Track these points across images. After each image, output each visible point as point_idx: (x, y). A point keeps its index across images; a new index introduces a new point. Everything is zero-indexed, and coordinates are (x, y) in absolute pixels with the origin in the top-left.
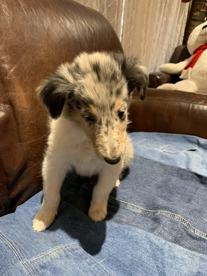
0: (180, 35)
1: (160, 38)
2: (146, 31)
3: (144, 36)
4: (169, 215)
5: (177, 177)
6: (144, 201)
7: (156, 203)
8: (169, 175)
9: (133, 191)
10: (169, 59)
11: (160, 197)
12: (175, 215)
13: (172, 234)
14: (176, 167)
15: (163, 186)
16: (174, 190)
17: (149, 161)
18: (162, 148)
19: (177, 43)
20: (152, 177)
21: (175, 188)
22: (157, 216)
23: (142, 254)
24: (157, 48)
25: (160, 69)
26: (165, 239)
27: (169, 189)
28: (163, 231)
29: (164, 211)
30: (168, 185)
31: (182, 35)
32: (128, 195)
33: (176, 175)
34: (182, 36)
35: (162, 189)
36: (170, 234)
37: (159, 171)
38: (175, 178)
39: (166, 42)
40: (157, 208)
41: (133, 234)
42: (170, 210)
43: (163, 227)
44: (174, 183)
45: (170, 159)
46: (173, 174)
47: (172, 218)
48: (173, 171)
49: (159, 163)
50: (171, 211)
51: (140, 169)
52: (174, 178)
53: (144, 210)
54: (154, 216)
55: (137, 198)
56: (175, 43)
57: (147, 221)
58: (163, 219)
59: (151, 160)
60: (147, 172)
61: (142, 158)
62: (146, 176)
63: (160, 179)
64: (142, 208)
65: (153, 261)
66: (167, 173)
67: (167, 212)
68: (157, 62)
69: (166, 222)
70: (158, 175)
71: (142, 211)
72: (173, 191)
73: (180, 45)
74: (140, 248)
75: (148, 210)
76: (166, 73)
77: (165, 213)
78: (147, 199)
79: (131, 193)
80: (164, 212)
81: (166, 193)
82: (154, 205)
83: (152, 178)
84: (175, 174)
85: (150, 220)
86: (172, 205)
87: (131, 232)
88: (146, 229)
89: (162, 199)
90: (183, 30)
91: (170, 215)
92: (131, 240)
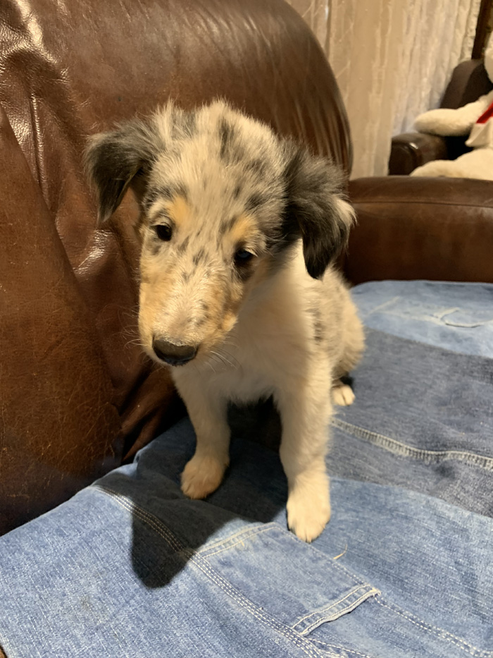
0: (466, 36)
1: (417, 47)
2: (384, 32)
3: (378, 45)
4: (474, 460)
5: (482, 379)
6: (412, 433)
7: (442, 435)
8: (464, 375)
9: (387, 411)
10: (437, 98)
11: (448, 425)
12: (486, 461)
13: (481, 498)
14: (480, 357)
15: (452, 401)
16: (477, 409)
17: (415, 346)
18: (440, 316)
19: (459, 56)
20: (426, 381)
21: (481, 403)
22: (446, 462)
23: (420, 539)
24: (410, 70)
25: (417, 125)
26: (468, 510)
27: (467, 407)
28: (462, 493)
29: (461, 453)
30: (463, 397)
31: (469, 35)
32: (375, 419)
33: (480, 375)
34: (471, 37)
35: (450, 407)
36: (478, 498)
37: (440, 368)
38: (477, 382)
39: (430, 55)
40: (445, 446)
41: (397, 502)
42: (474, 450)
43: (462, 484)
44: (476, 392)
45: (464, 341)
46: (472, 372)
47: (481, 466)
48: (472, 366)
49: (440, 349)
50: (477, 452)
51: (396, 364)
52: (475, 381)
53: (414, 451)
54: (440, 464)
55: (398, 427)
56: (453, 54)
57: (424, 474)
58: (460, 469)
59: (419, 343)
60: (413, 372)
61: (400, 339)
62: (412, 380)
63: (443, 386)
64: (409, 447)
65: (446, 553)
66: (460, 371)
67: (469, 454)
68: (408, 108)
69: (467, 474)
70: (439, 376)
71: (410, 453)
72: (477, 411)
73: (464, 60)
74: (417, 528)
75: (423, 451)
76: (432, 134)
77: (463, 457)
78: (420, 429)
79: (382, 415)
80: (462, 455)
81: (460, 416)
82: (436, 440)
83: (424, 383)
84: (478, 373)
85: (430, 471)
86: (477, 440)
87: (393, 498)
88: (425, 490)
89: (453, 428)
90: (474, 21)
91: (476, 461)
92: (394, 514)
